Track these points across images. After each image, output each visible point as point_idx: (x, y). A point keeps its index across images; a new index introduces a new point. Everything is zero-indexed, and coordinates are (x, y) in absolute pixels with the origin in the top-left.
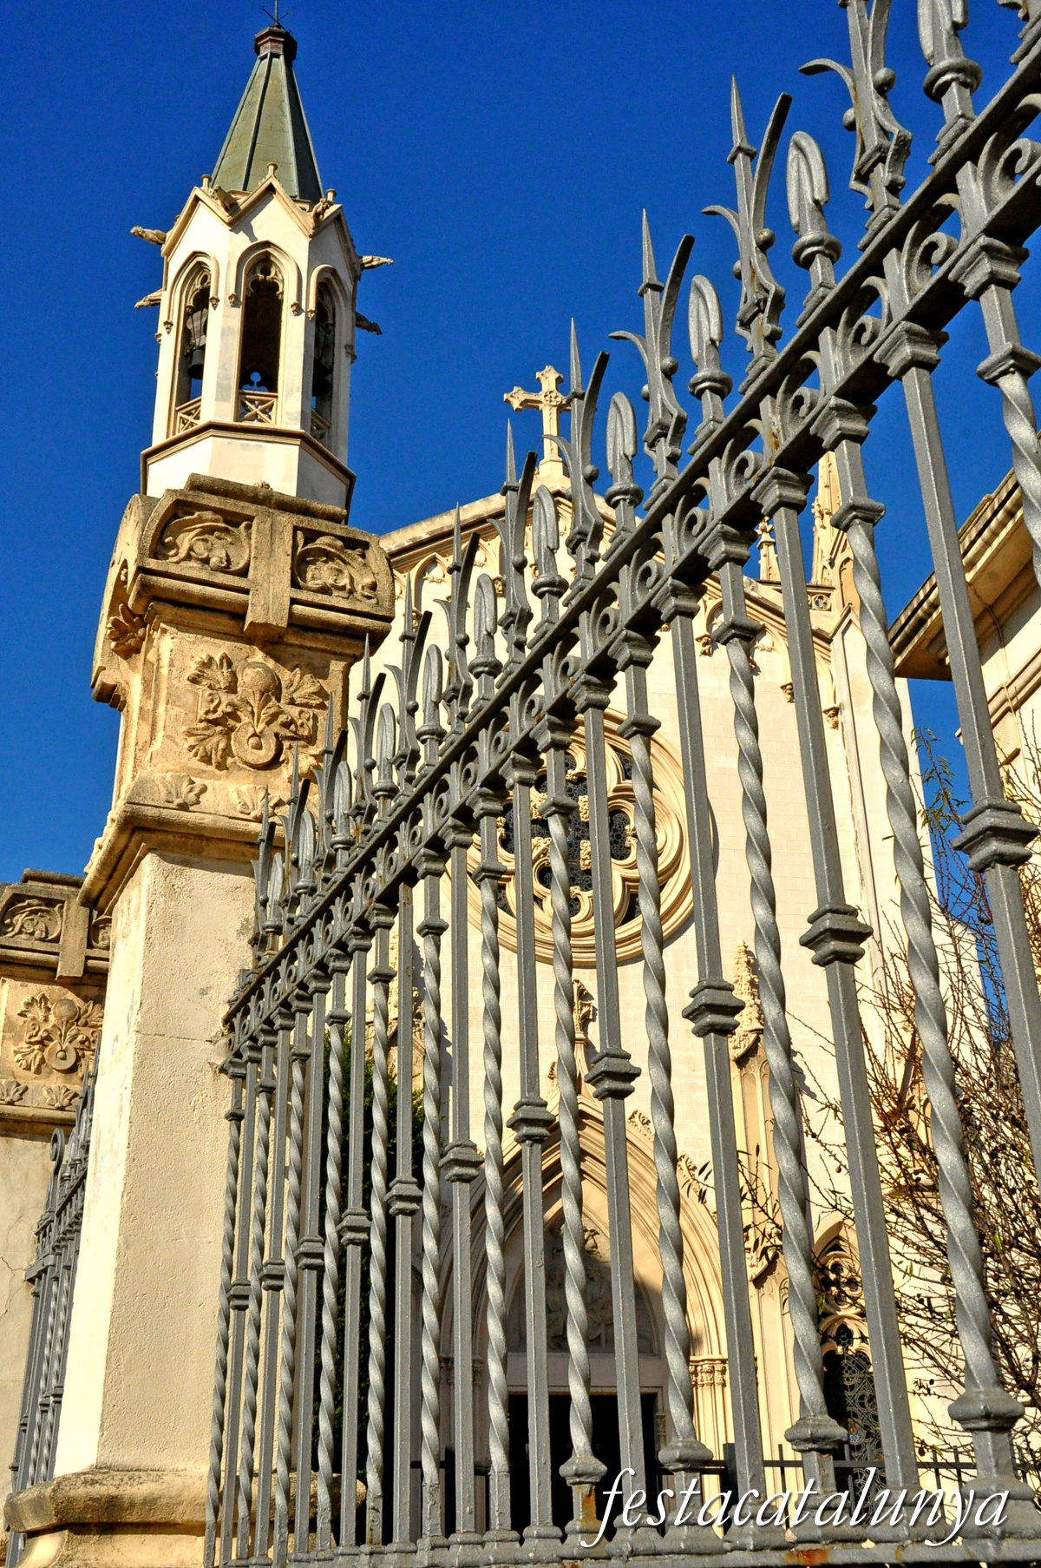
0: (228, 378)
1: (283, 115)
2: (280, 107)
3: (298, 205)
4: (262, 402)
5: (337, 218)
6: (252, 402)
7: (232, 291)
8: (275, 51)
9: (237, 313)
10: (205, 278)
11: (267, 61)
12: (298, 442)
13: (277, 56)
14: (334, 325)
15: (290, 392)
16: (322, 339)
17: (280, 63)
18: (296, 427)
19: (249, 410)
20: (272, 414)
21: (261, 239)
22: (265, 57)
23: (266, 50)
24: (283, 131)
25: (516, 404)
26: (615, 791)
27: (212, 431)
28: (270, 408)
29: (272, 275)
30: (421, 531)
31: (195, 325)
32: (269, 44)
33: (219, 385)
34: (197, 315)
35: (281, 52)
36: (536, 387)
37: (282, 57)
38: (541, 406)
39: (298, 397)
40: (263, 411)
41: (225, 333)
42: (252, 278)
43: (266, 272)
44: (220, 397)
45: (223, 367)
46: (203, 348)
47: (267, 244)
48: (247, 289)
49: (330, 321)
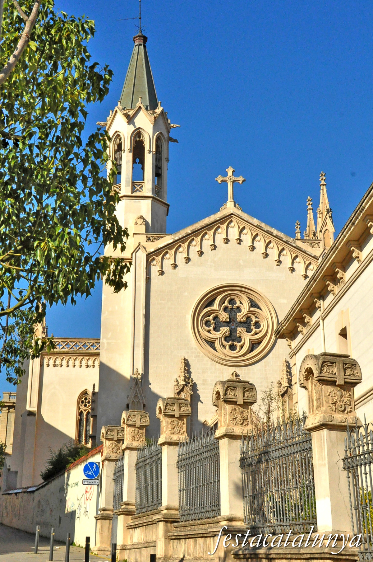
0: (129, 178)
1: (143, 71)
2: (142, 67)
3: (149, 112)
4: (140, 185)
5: (162, 113)
6: (136, 185)
7: (129, 148)
8: (140, 43)
9: (131, 154)
10: (120, 139)
11: (137, 47)
12: (151, 199)
13: (141, 45)
14: (162, 151)
15: (148, 182)
16: (158, 157)
17: (142, 47)
18: (150, 194)
19: (136, 188)
20: (143, 188)
21: (137, 127)
22: (137, 45)
23: (137, 43)
24: (143, 77)
25: (219, 182)
26: (248, 312)
27: (125, 198)
28: (142, 186)
29: (141, 138)
30: (189, 230)
31: (118, 157)
32: (138, 40)
33: (126, 181)
34: (118, 153)
35: (142, 43)
36: (226, 174)
37: (142, 45)
38: (227, 181)
39: (151, 183)
40: (140, 188)
41: (127, 162)
42: (135, 140)
43: (140, 137)
44: (127, 185)
45: (127, 175)
46: (121, 165)
47: (140, 128)
48: (134, 144)
49: (160, 150)
